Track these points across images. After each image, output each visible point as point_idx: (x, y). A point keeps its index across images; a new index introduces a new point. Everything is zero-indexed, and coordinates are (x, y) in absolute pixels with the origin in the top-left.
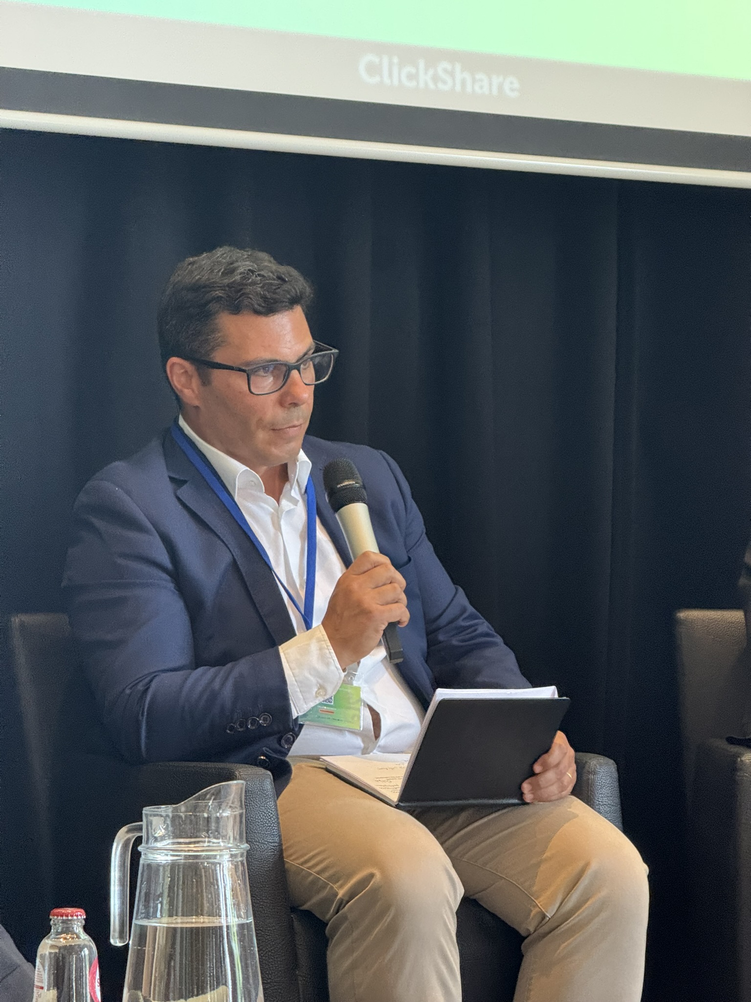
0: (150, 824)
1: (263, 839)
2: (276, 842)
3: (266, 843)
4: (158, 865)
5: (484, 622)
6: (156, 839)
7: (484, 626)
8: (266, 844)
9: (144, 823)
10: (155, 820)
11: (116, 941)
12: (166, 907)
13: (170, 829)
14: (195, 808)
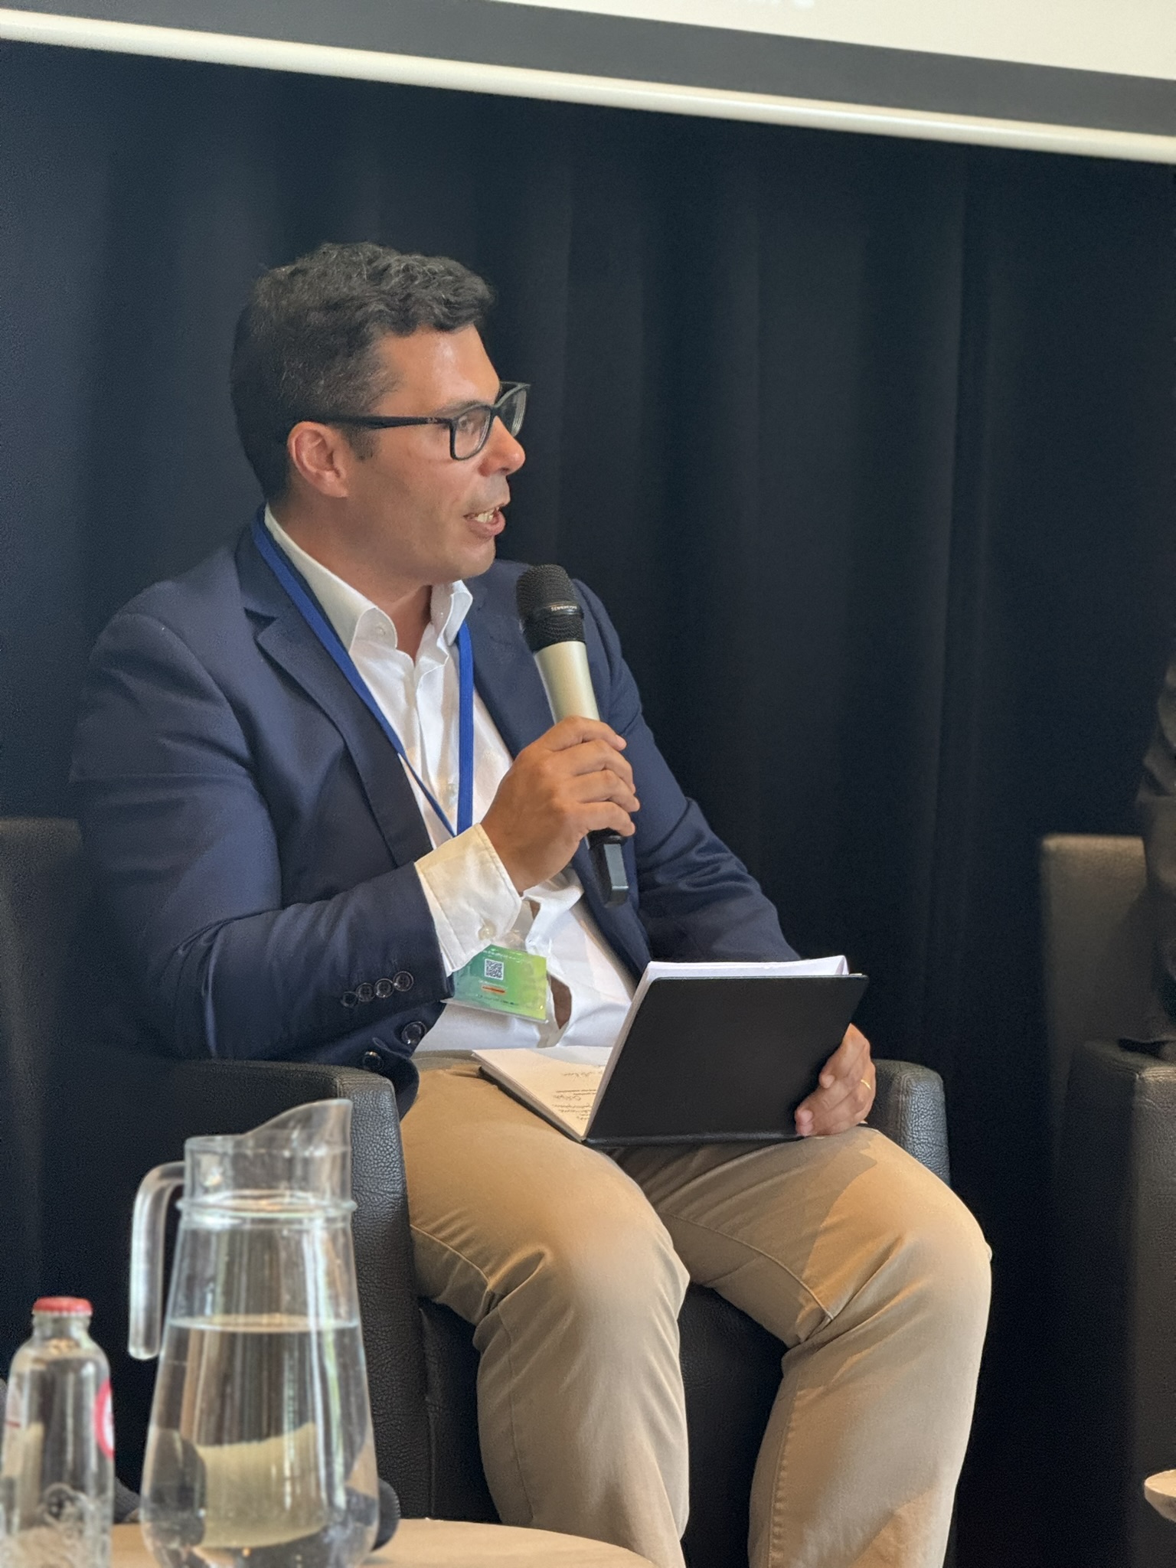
0: (196, 1165)
1: (377, 1188)
2: (398, 1193)
3: (382, 1193)
4: (209, 1233)
5: (731, 857)
6: (206, 1191)
7: (731, 864)
8: (382, 1196)
9: (187, 1163)
10: (206, 1160)
11: (138, 1351)
12: (220, 1300)
13: (230, 1173)
14: (270, 1142)
